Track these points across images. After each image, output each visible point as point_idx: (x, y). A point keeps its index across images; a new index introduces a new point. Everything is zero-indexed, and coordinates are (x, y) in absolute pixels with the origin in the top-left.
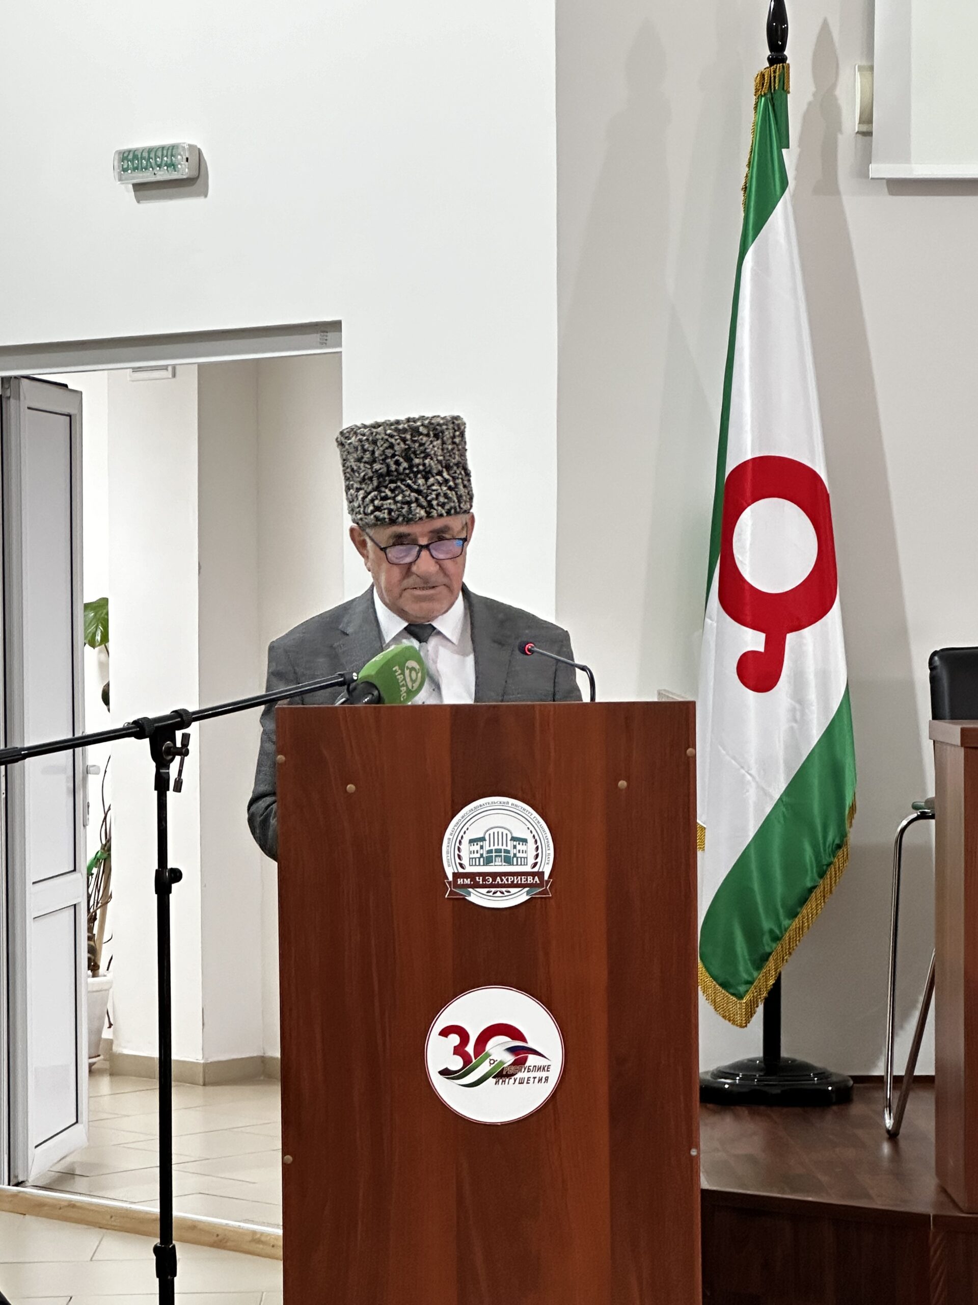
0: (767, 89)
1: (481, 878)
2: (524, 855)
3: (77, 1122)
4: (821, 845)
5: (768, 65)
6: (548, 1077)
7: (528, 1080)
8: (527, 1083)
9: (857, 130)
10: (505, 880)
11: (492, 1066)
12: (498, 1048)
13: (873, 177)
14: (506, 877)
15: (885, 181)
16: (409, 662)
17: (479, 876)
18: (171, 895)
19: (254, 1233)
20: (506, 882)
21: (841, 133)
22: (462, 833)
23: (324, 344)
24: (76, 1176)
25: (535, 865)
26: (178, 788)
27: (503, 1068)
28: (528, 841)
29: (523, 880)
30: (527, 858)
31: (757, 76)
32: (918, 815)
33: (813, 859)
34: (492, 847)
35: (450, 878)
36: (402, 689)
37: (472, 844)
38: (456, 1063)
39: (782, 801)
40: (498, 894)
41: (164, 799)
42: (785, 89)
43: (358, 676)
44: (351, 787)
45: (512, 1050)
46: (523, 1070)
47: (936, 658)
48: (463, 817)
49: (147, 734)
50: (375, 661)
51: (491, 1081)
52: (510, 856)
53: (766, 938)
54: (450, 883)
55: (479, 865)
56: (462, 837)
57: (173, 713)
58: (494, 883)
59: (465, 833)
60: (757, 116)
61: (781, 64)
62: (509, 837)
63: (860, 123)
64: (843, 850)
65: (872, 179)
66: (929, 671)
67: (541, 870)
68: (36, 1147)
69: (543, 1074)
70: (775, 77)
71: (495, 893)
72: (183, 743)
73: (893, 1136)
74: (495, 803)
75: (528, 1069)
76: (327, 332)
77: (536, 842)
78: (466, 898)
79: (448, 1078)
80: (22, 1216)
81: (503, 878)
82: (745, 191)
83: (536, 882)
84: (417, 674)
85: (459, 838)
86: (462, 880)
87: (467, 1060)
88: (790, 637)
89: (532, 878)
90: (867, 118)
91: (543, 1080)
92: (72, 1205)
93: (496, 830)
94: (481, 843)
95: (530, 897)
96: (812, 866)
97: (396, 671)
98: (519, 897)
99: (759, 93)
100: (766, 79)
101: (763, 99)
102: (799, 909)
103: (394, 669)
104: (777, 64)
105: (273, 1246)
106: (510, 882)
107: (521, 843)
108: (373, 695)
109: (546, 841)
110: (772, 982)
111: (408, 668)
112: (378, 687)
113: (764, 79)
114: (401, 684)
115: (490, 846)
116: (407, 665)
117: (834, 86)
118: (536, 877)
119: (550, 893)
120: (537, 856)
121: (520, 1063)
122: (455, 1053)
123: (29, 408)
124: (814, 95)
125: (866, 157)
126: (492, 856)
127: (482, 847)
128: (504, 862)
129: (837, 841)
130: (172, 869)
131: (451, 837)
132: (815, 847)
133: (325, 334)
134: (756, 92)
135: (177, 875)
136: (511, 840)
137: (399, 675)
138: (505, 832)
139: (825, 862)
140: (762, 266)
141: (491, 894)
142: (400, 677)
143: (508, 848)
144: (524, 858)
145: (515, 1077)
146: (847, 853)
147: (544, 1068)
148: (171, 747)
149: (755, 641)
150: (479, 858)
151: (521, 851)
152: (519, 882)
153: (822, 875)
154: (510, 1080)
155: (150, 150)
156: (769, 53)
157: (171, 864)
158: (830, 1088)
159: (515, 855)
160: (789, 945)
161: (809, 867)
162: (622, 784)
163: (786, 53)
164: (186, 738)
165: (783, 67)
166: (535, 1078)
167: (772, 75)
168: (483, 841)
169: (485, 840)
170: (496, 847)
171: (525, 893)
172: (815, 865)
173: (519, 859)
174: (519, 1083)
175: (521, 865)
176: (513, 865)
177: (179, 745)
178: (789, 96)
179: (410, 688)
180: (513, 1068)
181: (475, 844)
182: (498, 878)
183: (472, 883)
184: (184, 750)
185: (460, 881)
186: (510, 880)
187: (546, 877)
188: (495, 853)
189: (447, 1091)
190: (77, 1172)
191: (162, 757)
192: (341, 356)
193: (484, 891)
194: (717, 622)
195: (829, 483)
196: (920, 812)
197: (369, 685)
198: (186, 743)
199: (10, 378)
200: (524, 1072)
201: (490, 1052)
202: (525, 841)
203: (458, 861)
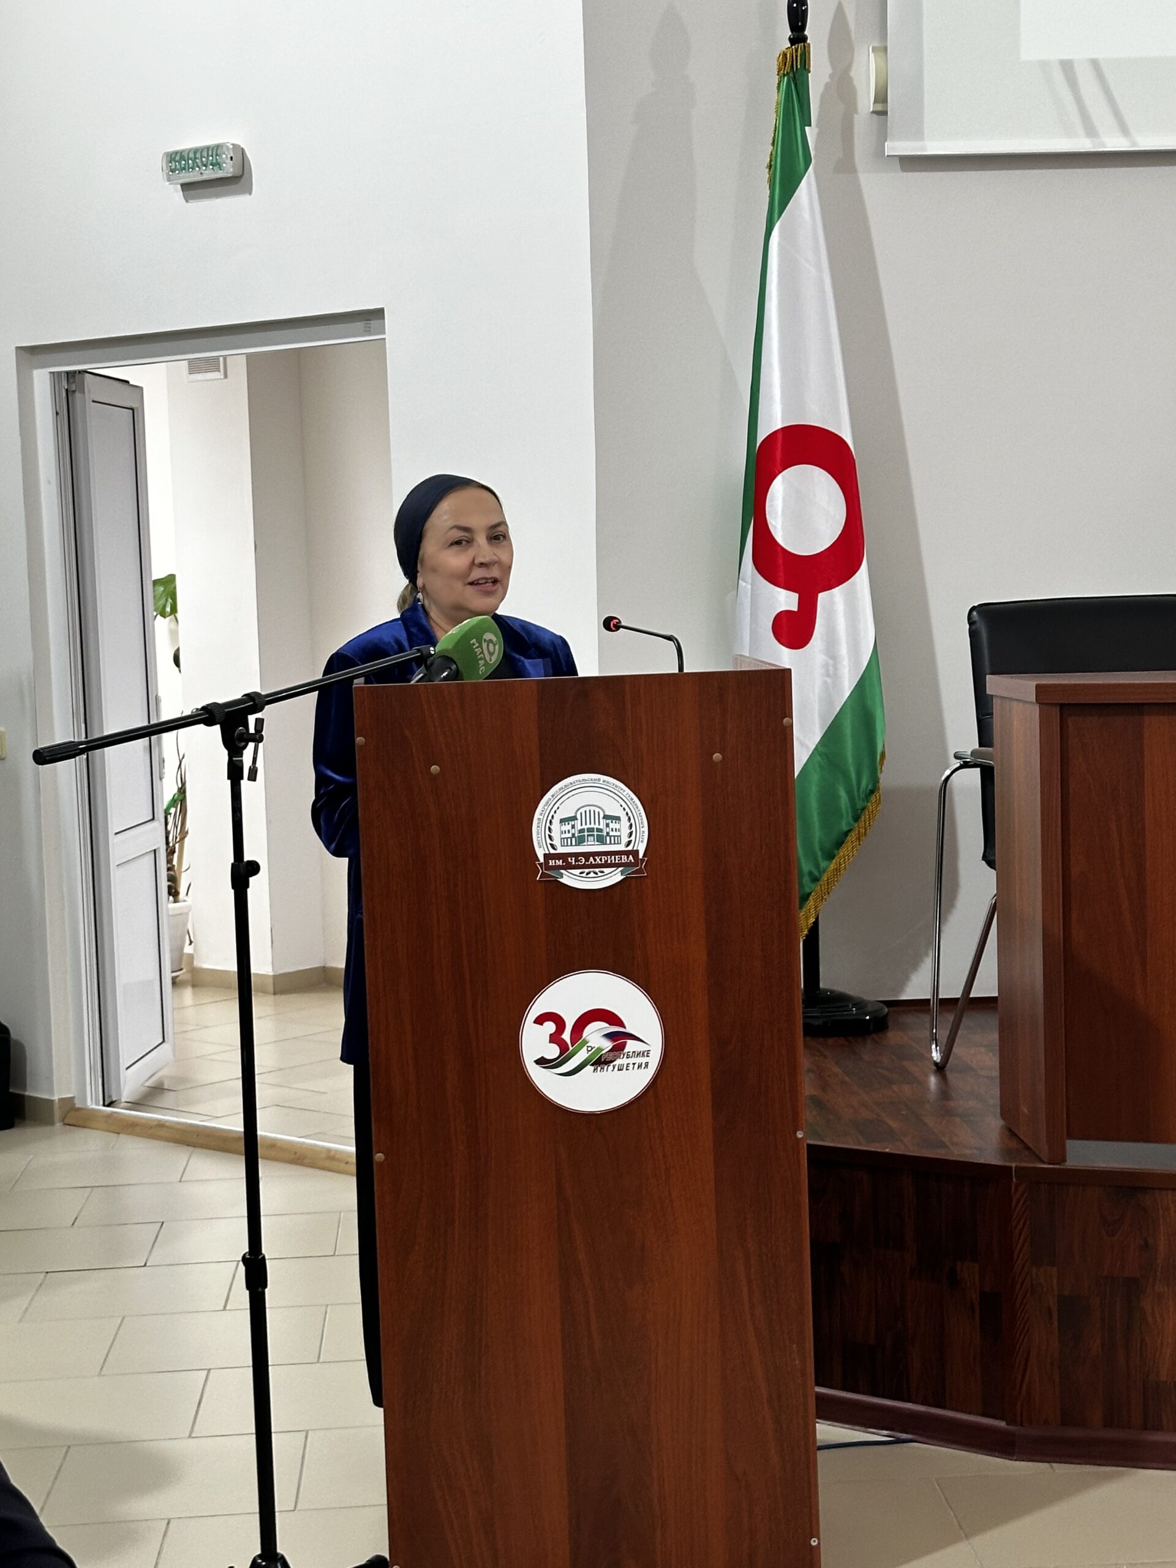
0: (789, 68)
1: (573, 859)
2: (618, 834)
3: (164, 1041)
4: (856, 793)
5: (789, 46)
6: (648, 1063)
7: (627, 1066)
8: (627, 1070)
9: (871, 110)
10: (598, 860)
11: (590, 1053)
12: (596, 1035)
13: (889, 154)
14: (600, 857)
15: (898, 158)
16: (487, 633)
17: (571, 857)
18: (248, 890)
19: (329, 1150)
20: (600, 862)
21: (857, 112)
22: (552, 813)
23: (368, 332)
24: (165, 1091)
25: (629, 843)
26: (253, 776)
27: (602, 1055)
28: (622, 819)
29: (617, 859)
30: (620, 836)
31: (780, 56)
32: (961, 765)
33: (848, 804)
34: (584, 826)
35: (542, 860)
36: (480, 662)
37: (563, 823)
38: (553, 1052)
39: (818, 751)
40: (592, 875)
41: (238, 788)
42: (807, 67)
43: (435, 651)
44: (435, 769)
45: (610, 1036)
46: (622, 1056)
47: (975, 613)
48: (553, 796)
49: (217, 720)
50: (452, 634)
51: (589, 1068)
52: (603, 835)
53: (806, 879)
54: (541, 865)
55: (571, 845)
56: (553, 817)
57: (244, 697)
58: (587, 863)
59: (555, 812)
60: (780, 96)
61: (802, 44)
62: (602, 815)
63: (875, 102)
64: (876, 795)
65: (888, 156)
66: (968, 626)
67: (635, 849)
68: (127, 1068)
69: (643, 1060)
70: (797, 56)
71: (588, 874)
72: (257, 729)
73: (940, 1068)
74: (586, 780)
75: (627, 1055)
76: (370, 320)
77: (629, 819)
78: (558, 879)
79: (544, 1067)
80: (116, 1135)
81: (596, 857)
82: (770, 169)
83: (631, 861)
84: (495, 645)
85: (550, 818)
86: (553, 861)
87: (563, 1047)
88: (822, 597)
89: (626, 857)
90: (881, 97)
91: (643, 1066)
92: (161, 1125)
93: (587, 809)
94: (573, 823)
95: (625, 877)
96: (847, 812)
97: (474, 644)
98: (613, 877)
99: (782, 72)
100: (788, 58)
101: (786, 78)
102: (836, 852)
103: (472, 642)
104: (798, 43)
105: (347, 1163)
106: (603, 862)
107: (614, 821)
108: (451, 669)
109: (640, 818)
110: (812, 920)
111: (485, 640)
112: (457, 663)
113: (786, 58)
114: (479, 657)
115: (582, 825)
116: (484, 637)
117: (849, 67)
118: (631, 856)
119: (645, 871)
120: (631, 834)
121: (618, 1049)
122: (551, 1041)
123: (94, 401)
124: (831, 76)
125: (883, 135)
126: (584, 835)
127: (573, 827)
128: (597, 841)
129: (870, 787)
130: (249, 862)
131: (542, 817)
132: (850, 793)
133: (369, 322)
134: (778, 72)
135: (253, 868)
136: (604, 818)
137: (477, 648)
138: (597, 810)
139: (859, 806)
140: (788, 238)
141: (584, 875)
142: (478, 650)
143: (601, 827)
144: (618, 836)
145: (614, 1063)
146: (880, 798)
147: (643, 1054)
148: (244, 733)
149: (787, 600)
150: (571, 838)
151: (614, 830)
152: (613, 862)
153: (857, 819)
154: (609, 1067)
155: (196, 151)
156: (790, 33)
157: (247, 857)
158: (868, 1018)
159: (608, 833)
160: (828, 885)
161: (844, 812)
162: (717, 756)
163: (806, 33)
164: (260, 723)
165: (804, 46)
166: (634, 1064)
167: (794, 55)
168: (574, 820)
169: (577, 819)
170: (588, 826)
171: (620, 873)
172: (850, 810)
173: (612, 838)
174: (619, 1070)
175: (615, 844)
176: (606, 844)
177: (252, 730)
178: (810, 75)
179: (488, 660)
180: (611, 1054)
181: (567, 823)
182: (591, 858)
183: (564, 864)
184: (258, 736)
185: (551, 863)
186: (603, 860)
187: (641, 856)
188: (588, 832)
189: (546, 1082)
190: (166, 1087)
191: (234, 743)
192: (385, 342)
193: (577, 872)
194: (752, 585)
195: (855, 449)
196: (963, 762)
197: (447, 659)
198: (260, 729)
199: (75, 372)
200: (623, 1058)
201: (588, 1039)
202: (618, 819)
203: (549, 841)
